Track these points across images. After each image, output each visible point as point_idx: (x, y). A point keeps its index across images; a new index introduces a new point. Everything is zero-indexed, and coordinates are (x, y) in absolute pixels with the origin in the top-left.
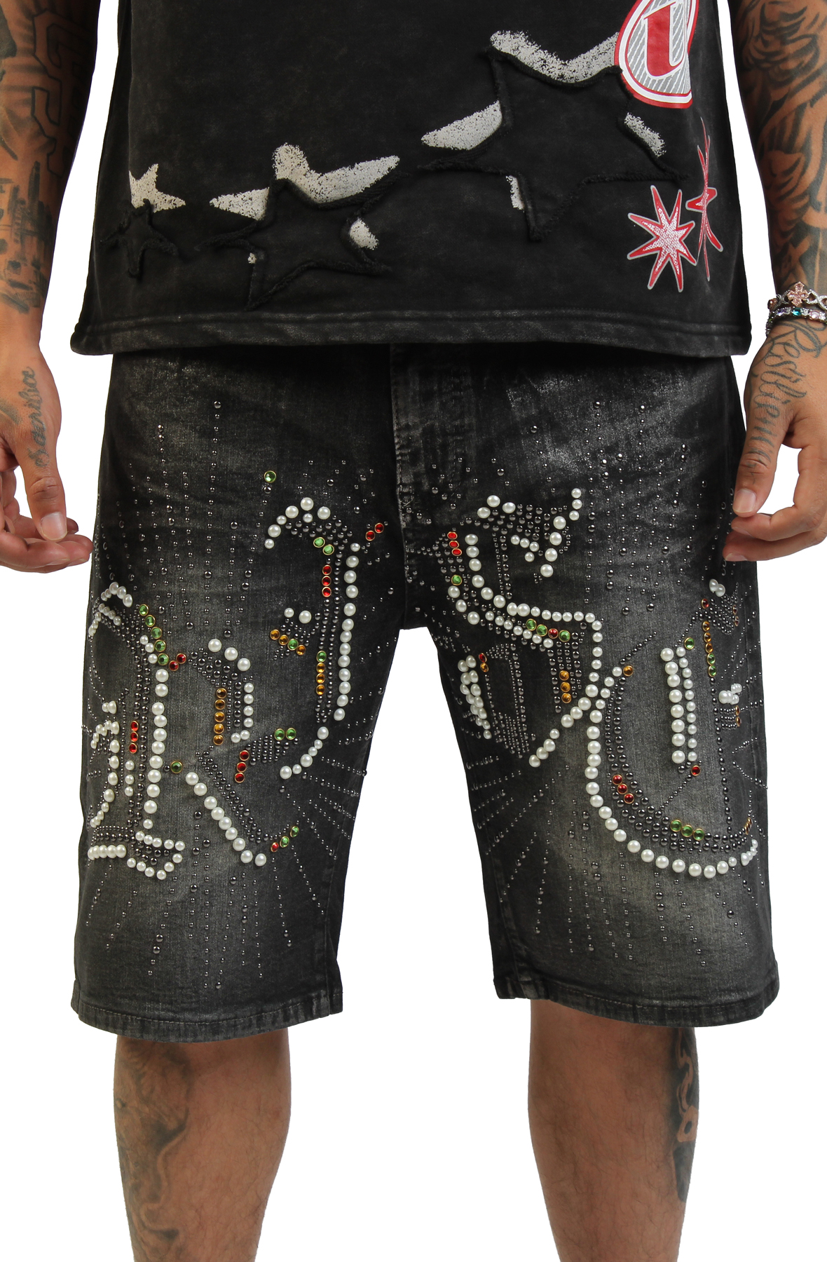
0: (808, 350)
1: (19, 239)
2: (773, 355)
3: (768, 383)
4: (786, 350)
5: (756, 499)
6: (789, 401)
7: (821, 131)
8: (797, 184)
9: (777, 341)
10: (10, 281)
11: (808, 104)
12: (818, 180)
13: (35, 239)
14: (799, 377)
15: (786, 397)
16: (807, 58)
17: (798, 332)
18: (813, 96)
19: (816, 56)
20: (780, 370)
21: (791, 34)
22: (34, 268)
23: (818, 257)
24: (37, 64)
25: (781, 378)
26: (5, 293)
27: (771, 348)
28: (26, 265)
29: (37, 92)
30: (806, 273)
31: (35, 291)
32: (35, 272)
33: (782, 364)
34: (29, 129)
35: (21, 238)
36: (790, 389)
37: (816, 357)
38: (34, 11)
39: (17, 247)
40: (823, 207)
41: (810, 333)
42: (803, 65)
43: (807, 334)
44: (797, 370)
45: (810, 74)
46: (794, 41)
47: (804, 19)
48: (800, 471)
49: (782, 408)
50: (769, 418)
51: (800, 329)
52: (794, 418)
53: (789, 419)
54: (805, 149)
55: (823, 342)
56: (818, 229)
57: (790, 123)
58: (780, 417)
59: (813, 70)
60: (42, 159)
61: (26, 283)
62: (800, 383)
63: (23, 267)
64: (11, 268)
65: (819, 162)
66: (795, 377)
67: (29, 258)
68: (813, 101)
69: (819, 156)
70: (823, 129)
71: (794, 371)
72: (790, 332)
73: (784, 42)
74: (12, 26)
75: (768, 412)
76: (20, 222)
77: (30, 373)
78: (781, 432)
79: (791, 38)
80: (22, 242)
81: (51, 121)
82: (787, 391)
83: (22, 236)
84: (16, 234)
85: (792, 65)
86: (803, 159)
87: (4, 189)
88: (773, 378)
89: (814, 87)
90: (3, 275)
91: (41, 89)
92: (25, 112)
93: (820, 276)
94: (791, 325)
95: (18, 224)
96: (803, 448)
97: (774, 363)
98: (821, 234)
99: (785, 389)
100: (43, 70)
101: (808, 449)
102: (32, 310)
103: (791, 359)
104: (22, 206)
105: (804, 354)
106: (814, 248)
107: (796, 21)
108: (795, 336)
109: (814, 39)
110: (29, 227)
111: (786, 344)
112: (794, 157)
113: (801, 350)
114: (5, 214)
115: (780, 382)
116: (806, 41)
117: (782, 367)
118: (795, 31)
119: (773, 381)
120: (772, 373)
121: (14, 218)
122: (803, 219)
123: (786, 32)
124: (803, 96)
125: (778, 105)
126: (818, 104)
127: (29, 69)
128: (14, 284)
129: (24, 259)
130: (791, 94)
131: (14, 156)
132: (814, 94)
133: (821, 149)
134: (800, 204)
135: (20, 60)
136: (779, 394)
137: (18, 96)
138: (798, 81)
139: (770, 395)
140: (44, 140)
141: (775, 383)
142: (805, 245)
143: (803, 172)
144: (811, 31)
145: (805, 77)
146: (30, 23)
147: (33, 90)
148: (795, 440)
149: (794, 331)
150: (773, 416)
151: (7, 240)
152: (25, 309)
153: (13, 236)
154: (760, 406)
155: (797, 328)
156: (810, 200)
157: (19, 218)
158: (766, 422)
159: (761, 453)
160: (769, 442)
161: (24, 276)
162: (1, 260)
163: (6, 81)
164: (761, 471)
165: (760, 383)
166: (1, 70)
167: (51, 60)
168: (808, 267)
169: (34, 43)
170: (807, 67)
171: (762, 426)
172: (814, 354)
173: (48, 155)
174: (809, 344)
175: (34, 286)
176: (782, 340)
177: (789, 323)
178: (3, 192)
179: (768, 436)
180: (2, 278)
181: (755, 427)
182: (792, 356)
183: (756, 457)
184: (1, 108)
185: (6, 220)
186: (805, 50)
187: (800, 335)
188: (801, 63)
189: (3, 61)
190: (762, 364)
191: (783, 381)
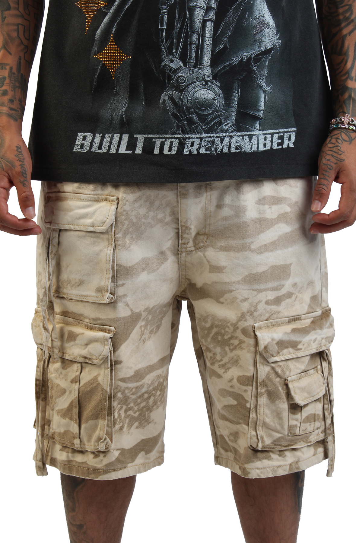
0: (345, 141)
2: (331, 143)
3: (328, 155)
4: (337, 141)
5: (321, 205)
6: (337, 163)
7: (353, 46)
8: (343, 70)
9: (333, 137)
10: (10, 107)
11: (348, 35)
12: (352, 67)
13: (20, 90)
14: (341, 153)
15: (335, 161)
16: (347, 15)
18: (350, 31)
19: (351, 14)
20: (334, 149)
23: (352, 101)
24: (20, 14)
25: (334, 153)
26: (8, 113)
27: (331, 140)
28: (16, 101)
29: (20, 26)
30: (347, 107)
31: (20, 112)
32: (20, 104)
33: (335, 147)
34: (17, 42)
35: (14, 89)
36: (338, 158)
39: (12, 93)
40: (354, 79)
43: (346, 134)
44: (341, 150)
45: (349, 21)
46: (342, 7)
48: (342, 193)
49: (334, 166)
50: (328, 170)
51: (343, 132)
52: (339, 171)
53: (337, 171)
54: (346, 54)
55: (353, 138)
56: (352, 89)
57: (340, 42)
58: (333, 169)
59: (350, 20)
60: (22, 55)
61: (16, 109)
62: (342, 155)
63: (15, 101)
64: (10, 102)
65: (352, 59)
66: (340, 153)
67: (17, 98)
68: (350, 33)
69: (353, 57)
70: (354, 45)
72: (339, 133)
73: (337, 8)
75: (328, 167)
76: (13, 82)
77: (19, 147)
78: (333, 177)
79: (341, 6)
80: (14, 91)
81: (26, 39)
82: (337, 159)
83: (14, 88)
84: (12, 87)
85: (341, 17)
86: (346, 58)
88: (331, 153)
89: (351, 27)
90: (6, 105)
91: (22, 25)
92: (15, 35)
93: (352, 109)
95: (12, 83)
96: (343, 183)
97: (332, 146)
98: (353, 91)
99: (335, 158)
100: (22, 16)
101: (344, 184)
102: (19, 120)
103: (339, 145)
104: (14, 75)
105: (344, 143)
106: (350, 96)
108: (341, 135)
109: (351, 6)
110: (17, 84)
111: (337, 138)
112: (342, 57)
113: (343, 141)
114: (7, 79)
115: (334, 155)
116: (347, 7)
118: (342, 3)
119: (331, 154)
120: (331, 150)
121: (11, 80)
122: (345, 84)
123: (338, 3)
124: (345, 31)
125: (335, 35)
126: (352, 34)
127: (17, 16)
128: (11, 109)
129: (15, 98)
130: (341, 30)
131: (10, 54)
133: (353, 54)
134: (344, 78)
135: (12, 12)
136: (333, 160)
137: (12, 28)
138: (343, 24)
139: (329, 160)
140: (23, 47)
142: (346, 95)
143: (345, 64)
144: (349, 3)
145: (347, 23)
147: (18, 25)
148: (339, 180)
149: (341, 133)
150: (330, 169)
151: (8, 90)
152: (16, 120)
154: (325, 164)
155: (342, 131)
156: (348, 76)
158: (326, 171)
159: (323, 185)
160: (328, 181)
161: (15, 105)
162: (6, 99)
163: (6, 21)
164: (323, 192)
165: (325, 155)
166: (4, 17)
167: (25, 12)
168: (347, 105)
169: (18, 4)
170: (347, 19)
171: (325, 173)
172: (349, 143)
173: (25, 53)
174: (346, 138)
175: (19, 110)
176: (335, 136)
177: (339, 129)
178: (6, 69)
179: (327, 177)
180: (6, 107)
181: (322, 174)
182: (339, 143)
183: (322, 186)
184: (5, 33)
185: (7, 81)
186: (347, 11)
187: (343, 135)
188: (345, 16)
189: (5, 12)
190: (326, 147)
191: (335, 154)
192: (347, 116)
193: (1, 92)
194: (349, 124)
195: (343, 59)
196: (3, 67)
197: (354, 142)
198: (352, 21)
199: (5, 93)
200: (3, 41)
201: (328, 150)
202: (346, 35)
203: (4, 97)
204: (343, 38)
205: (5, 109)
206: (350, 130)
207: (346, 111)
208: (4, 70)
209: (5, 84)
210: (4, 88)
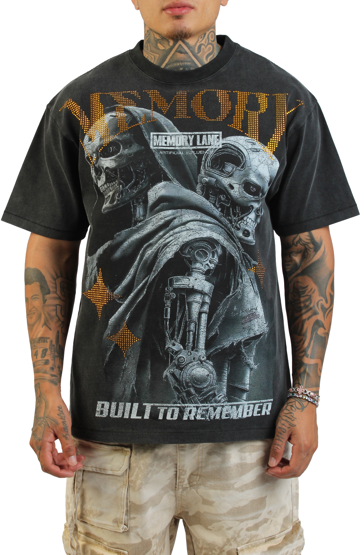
0: (298, 409)
1: (53, 359)
2: (287, 410)
3: (283, 420)
4: (291, 408)
5: (276, 461)
6: (290, 427)
7: (311, 329)
8: (301, 348)
9: (289, 404)
10: (51, 374)
11: (307, 319)
12: (308, 346)
13: (58, 358)
15: (288, 426)
16: (307, 303)
17: (296, 402)
19: (311, 303)
20: (288, 415)
21: (302, 294)
22: (58, 369)
23: (306, 375)
24: (57, 296)
25: (288, 418)
26: (50, 379)
27: (287, 407)
28: (56, 368)
30: (302, 380)
31: (59, 377)
32: (59, 370)
34: (56, 319)
35: (54, 359)
36: (291, 423)
37: (302, 411)
38: (56, 277)
40: (309, 356)
41: (301, 402)
42: (306, 306)
43: (299, 403)
44: (294, 416)
45: (308, 309)
46: (303, 297)
47: (307, 289)
49: (287, 430)
50: (282, 433)
51: (297, 401)
52: (291, 434)
53: (289, 434)
54: (304, 335)
55: (305, 406)
56: (307, 364)
57: (300, 326)
58: (286, 433)
59: (309, 308)
60: (60, 329)
61: (55, 374)
62: (294, 421)
63: (55, 369)
64: (51, 370)
65: (309, 340)
66: (293, 419)
67: (57, 366)
69: (309, 338)
71: (293, 417)
72: (294, 402)
73: (300, 297)
74: (49, 283)
75: (282, 430)
76: (53, 353)
77: (60, 407)
78: (287, 438)
79: (302, 295)
81: (63, 316)
82: (290, 423)
83: (54, 358)
84: (52, 357)
85: (302, 305)
86: (304, 338)
87: (47, 341)
88: (285, 418)
89: (309, 314)
90: (48, 372)
91: (59, 305)
92: (54, 313)
93: (306, 381)
94: (294, 399)
95: (53, 354)
98: (307, 366)
99: (289, 423)
100: (60, 298)
101: (295, 446)
103: (293, 412)
104: (54, 347)
105: (297, 410)
106: (305, 371)
107: (305, 290)
108: (295, 403)
109: (310, 296)
110: (56, 354)
111: (292, 406)
112: (301, 337)
113: (296, 409)
114: (48, 350)
116: (307, 297)
117: (289, 414)
118: (304, 293)
121: (51, 351)
122: (302, 360)
123: (301, 293)
124: (305, 317)
125: (297, 318)
126: (310, 319)
127: (55, 298)
128: (52, 375)
129: (55, 366)
130: (301, 315)
131: (50, 329)
132: (309, 316)
133: (310, 335)
134: (301, 355)
135: (52, 295)
136: (287, 424)
137: (51, 308)
138: (304, 311)
139: (283, 424)
140: (60, 322)
141: (286, 420)
142: (302, 370)
143: (303, 343)
144: (309, 294)
145: (306, 310)
146: (55, 282)
147: (56, 305)
148: (291, 441)
149: (295, 401)
150: (284, 432)
151: (49, 359)
152: (56, 384)
153: (51, 358)
154: (280, 428)
156: (305, 353)
157: (53, 351)
158: (281, 434)
159: (278, 445)
160: (282, 441)
161: (55, 372)
162: (48, 367)
163: (47, 303)
164: (278, 451)
165: (281, 419)
166: (45, 299)
167: (62, 294)
168: (302, 378)
169: (56, 289)
170: (307, 306)
171: (279, 435)
172: (301, 410)
173: (62, 328)
174: (299, 406)
175: (58, 375)
176: (291, 404)
177: (294, 398)
178: (47, 342)
179: (281, 439)
180: (48, 374)
181: (277, 435)
182: (293, 411)
183: (276, 446)
184: (46, 312)
185: (49, 352)
186: (307, 300)
187: (297, 403)
188: (305, 305)
189: (46, 296)
190: (283, 412)
191: (289, 420)
192: (301, 388)
193: (44, 361)
194: (302, 394)
195: (302, 339)
196: (44, 340)
197: (305, 409)
198: (311, 309)
199: (47, 362)
200: (44, 319)
201: (284, 416)
202: (305, 320)
203: (46, 366)
204: (303, 322)
205: (48, 376)
206: (303, 399)
207: (301, 383)
208: (45, 343)
209: (47, 355)
210: (46, 358)
